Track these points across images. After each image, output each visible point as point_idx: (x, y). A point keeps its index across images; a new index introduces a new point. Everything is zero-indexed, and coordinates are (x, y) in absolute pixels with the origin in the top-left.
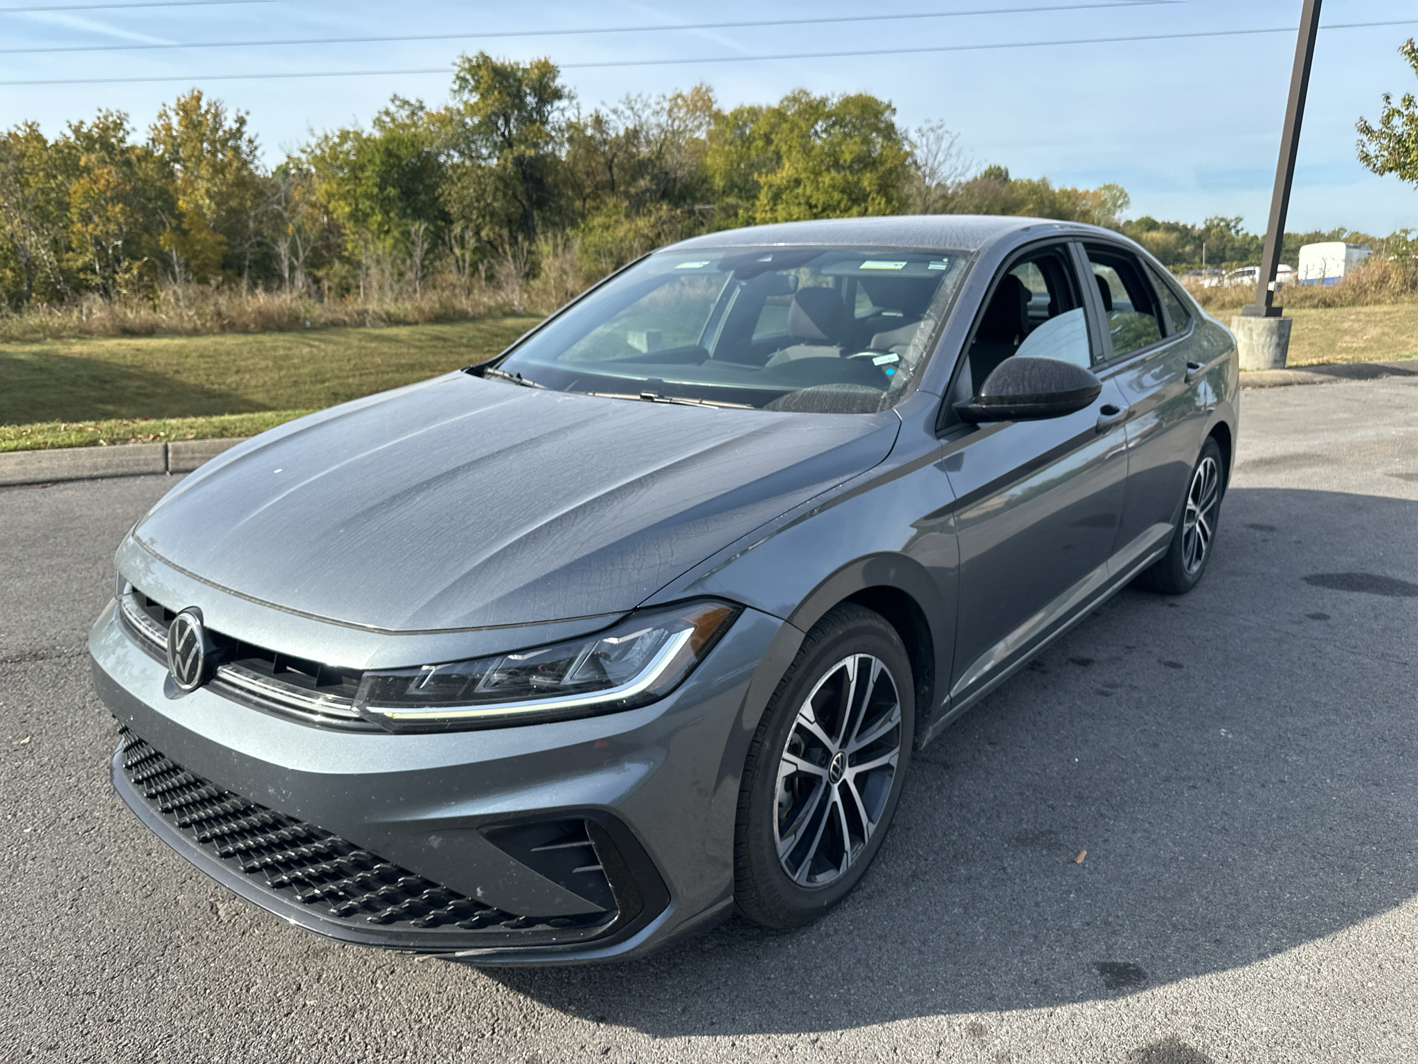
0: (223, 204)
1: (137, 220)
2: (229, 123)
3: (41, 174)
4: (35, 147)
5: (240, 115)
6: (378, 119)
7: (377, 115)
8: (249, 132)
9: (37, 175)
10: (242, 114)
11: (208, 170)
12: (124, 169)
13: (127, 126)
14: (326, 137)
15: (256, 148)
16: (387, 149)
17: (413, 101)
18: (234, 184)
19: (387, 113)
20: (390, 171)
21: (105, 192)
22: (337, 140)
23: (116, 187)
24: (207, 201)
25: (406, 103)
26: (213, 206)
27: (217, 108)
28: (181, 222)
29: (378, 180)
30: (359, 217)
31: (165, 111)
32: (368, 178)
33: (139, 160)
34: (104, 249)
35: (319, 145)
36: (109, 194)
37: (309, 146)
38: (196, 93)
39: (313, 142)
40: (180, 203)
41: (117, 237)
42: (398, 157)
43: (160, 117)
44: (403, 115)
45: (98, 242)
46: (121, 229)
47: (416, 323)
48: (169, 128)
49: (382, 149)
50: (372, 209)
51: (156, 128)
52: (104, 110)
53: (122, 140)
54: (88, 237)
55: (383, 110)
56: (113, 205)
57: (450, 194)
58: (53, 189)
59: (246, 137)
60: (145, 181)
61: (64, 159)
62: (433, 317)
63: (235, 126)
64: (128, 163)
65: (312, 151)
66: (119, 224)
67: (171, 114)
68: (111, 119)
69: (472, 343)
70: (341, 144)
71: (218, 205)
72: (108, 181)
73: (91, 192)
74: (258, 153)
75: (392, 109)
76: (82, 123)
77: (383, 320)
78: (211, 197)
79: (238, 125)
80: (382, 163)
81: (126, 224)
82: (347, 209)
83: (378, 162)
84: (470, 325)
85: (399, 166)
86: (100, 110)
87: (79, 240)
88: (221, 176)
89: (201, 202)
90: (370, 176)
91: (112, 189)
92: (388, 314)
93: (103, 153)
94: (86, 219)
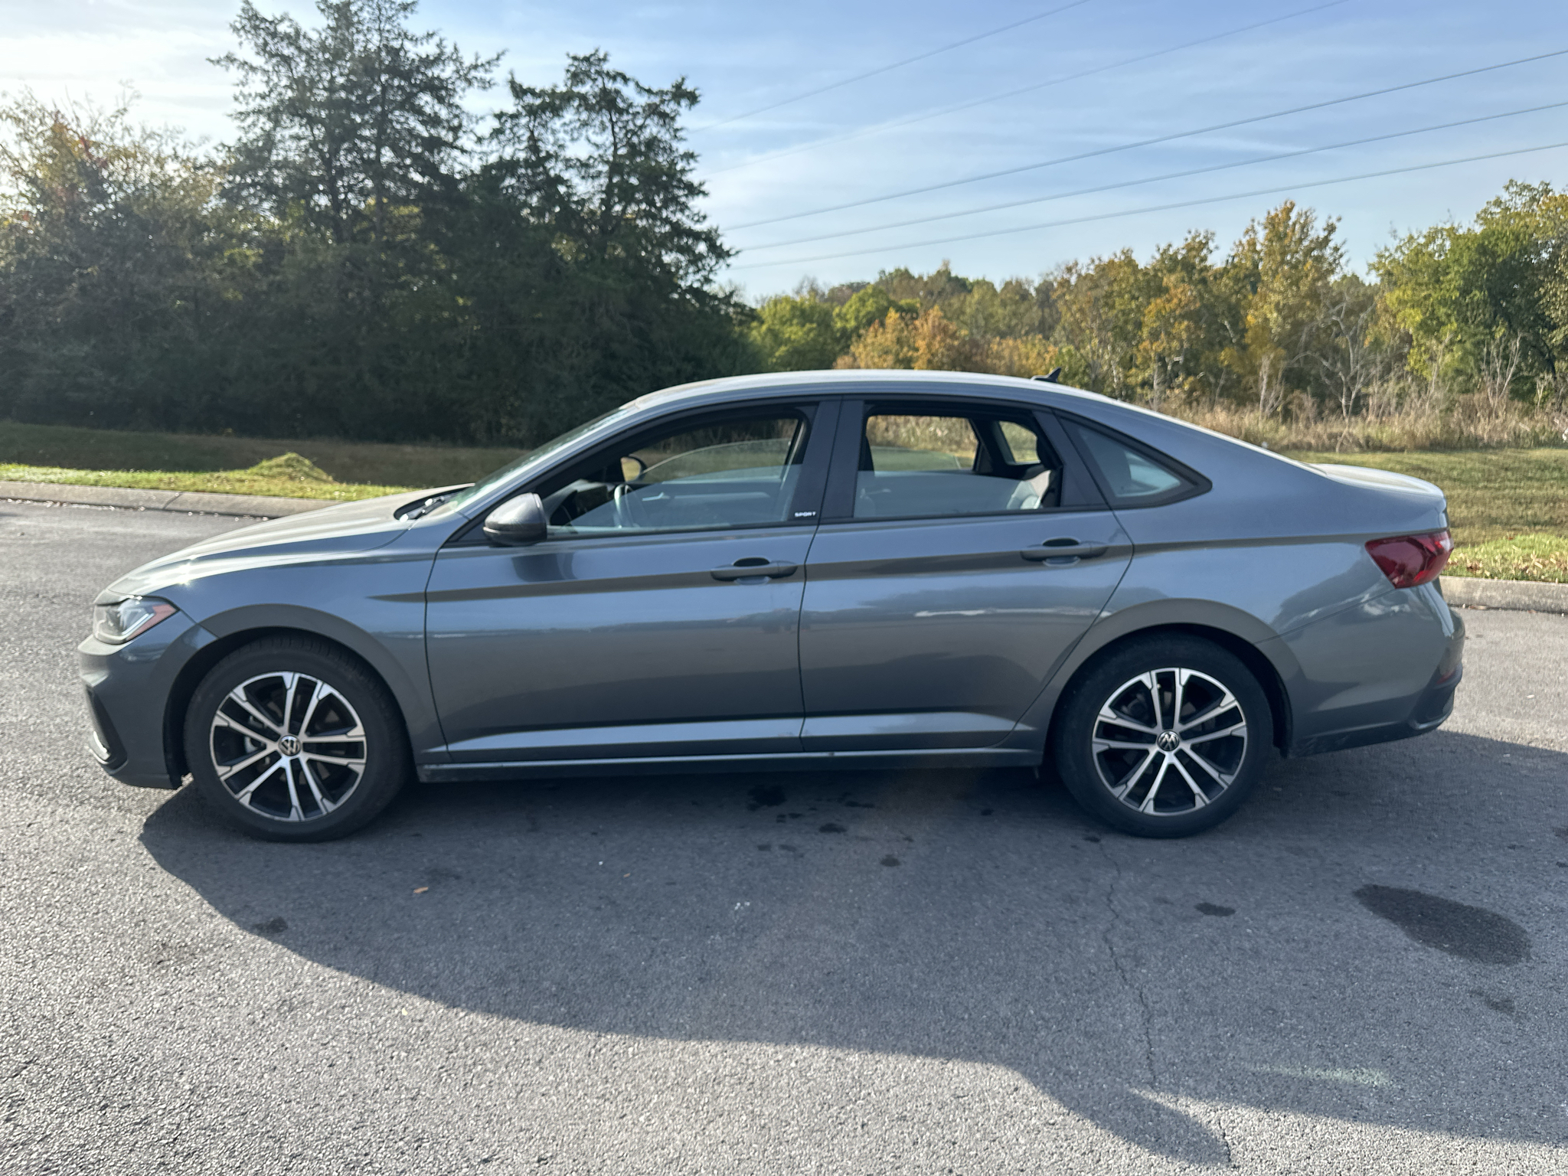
0: (1290, 317)
1: (1199, 336)
2: (1317, 231)
3: (1126, 296)
4: (1125, 272)
5: (1330, 222)
6: (1485, 211)
7: (1485, 206)
8: (1336, 239)
9: (1123, 297)
10: (1333, 220)
11: (1282, 283)
12: (1200, 287)
13: (1211, 245)
14: (1411, 238)
15: (1341, 256)
16: (1482, 246)
17: (1535, 185)
18: (1307, 296)
19: (1498, 203)
20: (1479, 272)
21: (1175, 311)
22: (1422, 240)
23: (1186, 305)
24: (1275, 315)
25: (1527, 188)
26: (1280, 319)
27: (1307, 217)
28: (1243, 337)
29: (1462, 282)
30: (1431, 327)
31: (1253, 227)
32: (1450, 281)
33: (1215, 278)
34: (1165, 365)
35: (1398, 248)
36: (1177, 312)
37: (1386, 249)
38: (1288, 205)
39: (1393, 244)
40: (1249, 318)
41: (1178, 354)
42: (1494, 254)
43: (1247, 232)
44: (1519, 203)
45: (1161, 359)
46: (1182, 346)
47: (1402, 450)
48: (1252, 244)
49: (1473, 247)
50: (1448, 316)
51: (1241, 243)
52: (1193, 232)
53: (1203, 259)
54: (1152, 354)
55: (1493, 199)
56: (1180, 323)
57: (1555, 295)
58: (1132, 310)
59: (1332, 244)
60: (1217, 297)
61: (1148, 282)
62: (1428, 444)
63: (1322, 234)
64: (1204, 281)
65: (1391, 255)
66: (1181, 341)
67: (1259, 229)
68: (1197, 240)
69: (1464, 477)
70: (1427, 245)
71: (1285, 318)
72: (1180, 300)
73: (1163, 312)
74: (1343, 261)
75: (1505, 196)
76: (1170, 246)
77: (1360, 445)
78: (1279, 311)
79: (1326, 233)
80: (1471, 262)
81: (1189, 339)
82: (1418, 318)
83: (1465, 261)
84: (1475, 455)
85: (1493, 265)
86: (1190, 232)
87: (1144, 357)
88: (1294, 288)
89: (1269, 316)
90: (1453, 280)
91: (1183, 308)
92: (1368, 439)
93: (1184, 274)
94: (1155, 336)
